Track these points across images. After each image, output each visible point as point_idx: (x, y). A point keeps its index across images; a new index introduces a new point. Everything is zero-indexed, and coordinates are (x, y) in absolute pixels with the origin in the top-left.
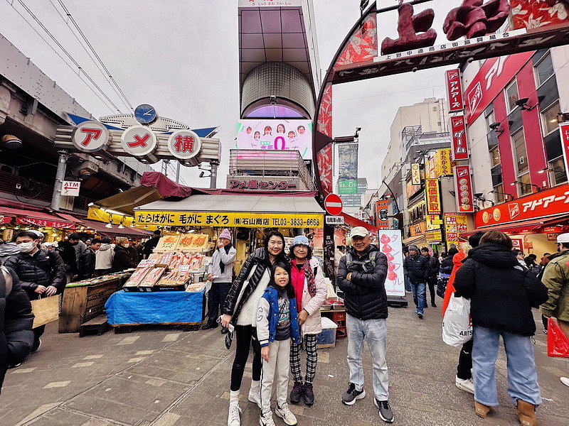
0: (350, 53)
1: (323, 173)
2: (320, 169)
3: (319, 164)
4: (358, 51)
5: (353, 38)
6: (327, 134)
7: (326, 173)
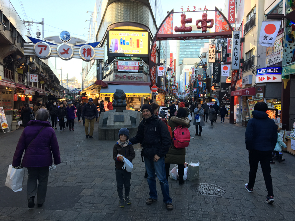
0: (164, 30)
1: (152, 76)
2: (151, 75)
3: (151, 73)
4: (166, 29)
5: (165, 23)
6: (154, 61)
7: (153, 76)
